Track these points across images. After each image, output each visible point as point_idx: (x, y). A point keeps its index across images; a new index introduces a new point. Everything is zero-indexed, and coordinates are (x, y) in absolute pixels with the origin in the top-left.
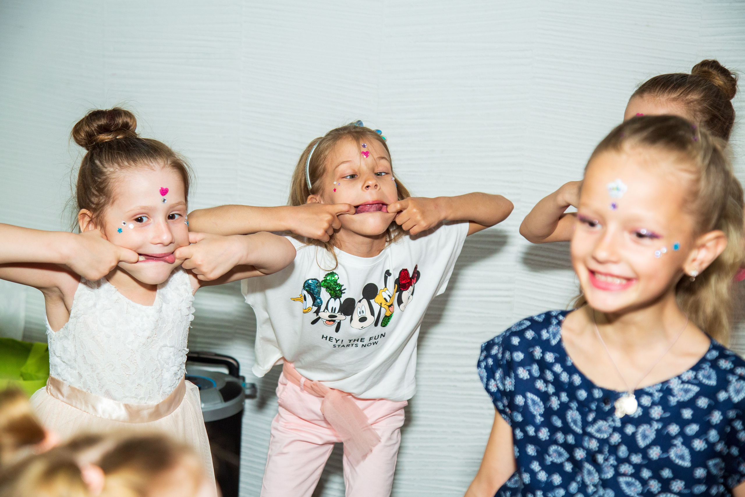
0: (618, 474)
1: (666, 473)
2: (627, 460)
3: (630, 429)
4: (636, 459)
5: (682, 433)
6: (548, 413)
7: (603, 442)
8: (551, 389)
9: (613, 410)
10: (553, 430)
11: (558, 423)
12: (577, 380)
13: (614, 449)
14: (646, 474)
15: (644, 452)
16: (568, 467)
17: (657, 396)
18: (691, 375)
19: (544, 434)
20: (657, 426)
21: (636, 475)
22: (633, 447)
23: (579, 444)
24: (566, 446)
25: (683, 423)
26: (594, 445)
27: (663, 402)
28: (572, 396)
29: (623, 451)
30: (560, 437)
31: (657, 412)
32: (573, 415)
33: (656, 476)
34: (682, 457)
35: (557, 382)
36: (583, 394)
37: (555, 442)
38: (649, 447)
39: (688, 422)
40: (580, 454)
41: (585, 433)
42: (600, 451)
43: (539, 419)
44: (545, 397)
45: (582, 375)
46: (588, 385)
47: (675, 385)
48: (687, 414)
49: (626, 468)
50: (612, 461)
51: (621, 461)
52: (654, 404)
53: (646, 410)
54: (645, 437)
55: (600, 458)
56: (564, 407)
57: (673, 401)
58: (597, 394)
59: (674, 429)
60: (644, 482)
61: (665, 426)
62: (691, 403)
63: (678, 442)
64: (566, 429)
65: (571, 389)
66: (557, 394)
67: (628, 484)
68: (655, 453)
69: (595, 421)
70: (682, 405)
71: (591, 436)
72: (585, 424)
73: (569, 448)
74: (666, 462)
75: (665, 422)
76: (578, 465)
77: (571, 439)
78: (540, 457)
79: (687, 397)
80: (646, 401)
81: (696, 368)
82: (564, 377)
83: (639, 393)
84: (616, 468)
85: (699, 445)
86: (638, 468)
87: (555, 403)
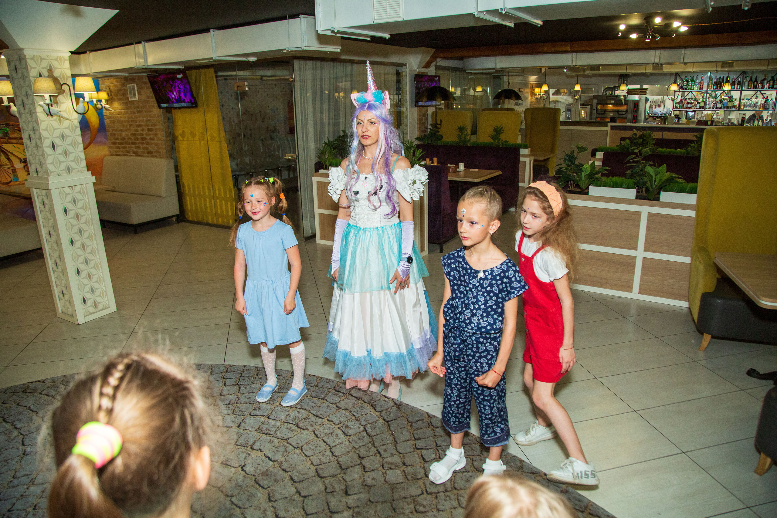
0: (478, 294)
1: (491, 294)
2: (481, 291)
3: (482, 282)
4: (483, 290)
5: (496, 283)
6: (460, 276)
7: (474, 285)
8: (461, 269)
9: (477, 276)
10: (461, 281)
11: (463, 279)
12: (468, 267)
13: (477, 287)
14: (486, 294)
15: (485, 288)
16: (465, 293)
17: (490, 272)
18: (500, 266)
19: (459, 282)
20: (489, 281)
21: (483, 295)
22: (482, 287)
23: (468, 286)
24: (465, 286)
25: (497, 280)
26: (471, 286)
27: (491, 274)
28: (466, 272)
29: (479, 288)
30: (463, 283)
31: (489, 277)
32: (467, 277)
33: (489, 295)
34: (496, 290)
35: (462, 267)
36: (469, 271)
37: (462, 285)
38: (487, 287)
39: (498, 280)
40: (468, 289)
41: (469, 283)
42: (473, 288)
43: (458, 278)
44: (459, 272)
45: (469, 265)
46: (471, 268)
47: (495, 269)
48: (498, 278)
49: (480, 293)
50: (476, 291)
51: (479, 291)
52: (489, 274)
53: (486, 276)
54: (486, 284)
55: (473, 290)
56: (464, 275)
57: (494, 274)
58: (473, 271)
59: (494, 282)
60: (485, 297)
61: (491, 281)
62: (499, 275)
63: (496, 285)
64: (465, 281)
65: (466, 270)
66: (462, 271)
67: (481, 298)
68: (488, 289)
69: (472, 279)
70: (497, 275)
71: (471, 284)
72: (470, 280)
73: (465, 287)
74: (492, 291)
75: (492, 280)
76: (467, 292)
77: (466, 284)
78: (458, 289)
79: (498, 273)
80: (487, 273)
81: (502, 264)
82: (464, 266)
83: (484, 271)
84: (477, 293)
85: (500, 287)
86: (483, 293)
87: (462, 273)
